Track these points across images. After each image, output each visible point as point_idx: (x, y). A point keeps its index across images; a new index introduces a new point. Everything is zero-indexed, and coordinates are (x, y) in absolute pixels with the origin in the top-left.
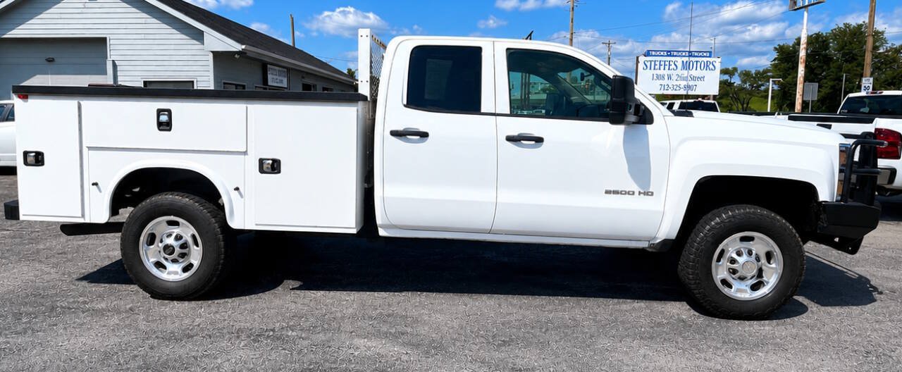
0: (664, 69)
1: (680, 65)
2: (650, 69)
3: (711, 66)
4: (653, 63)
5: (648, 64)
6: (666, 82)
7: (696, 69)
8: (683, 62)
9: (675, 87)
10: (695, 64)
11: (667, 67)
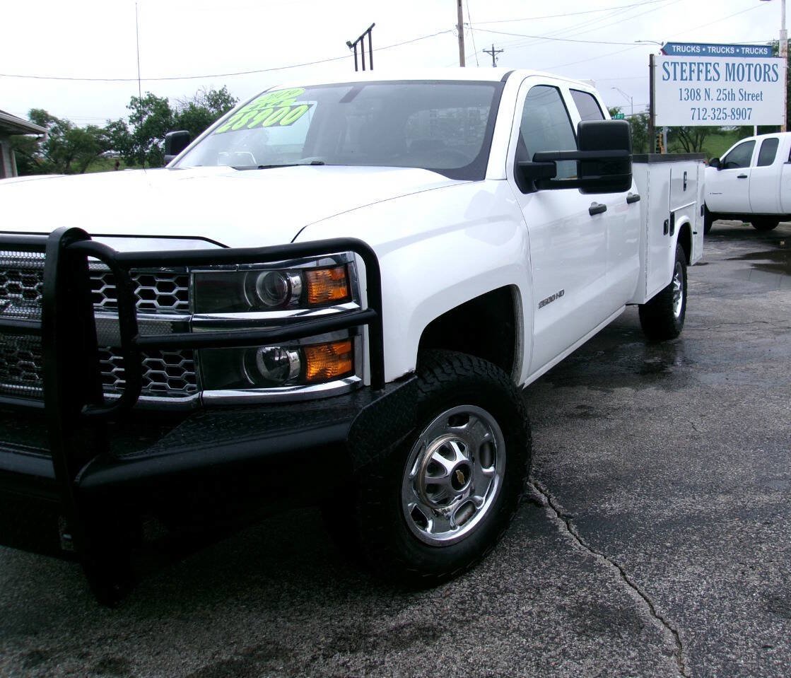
0: (699, 79)
1: (722, 69)
2: (675, 79)
3: (771, 73)
4: (678, 68)
5: (671, 69)
6: (701, 104)
7: (749, 80)
8: (727, 64)
9: (717, 113)
10: (746, 69)
11: (703, 76)
